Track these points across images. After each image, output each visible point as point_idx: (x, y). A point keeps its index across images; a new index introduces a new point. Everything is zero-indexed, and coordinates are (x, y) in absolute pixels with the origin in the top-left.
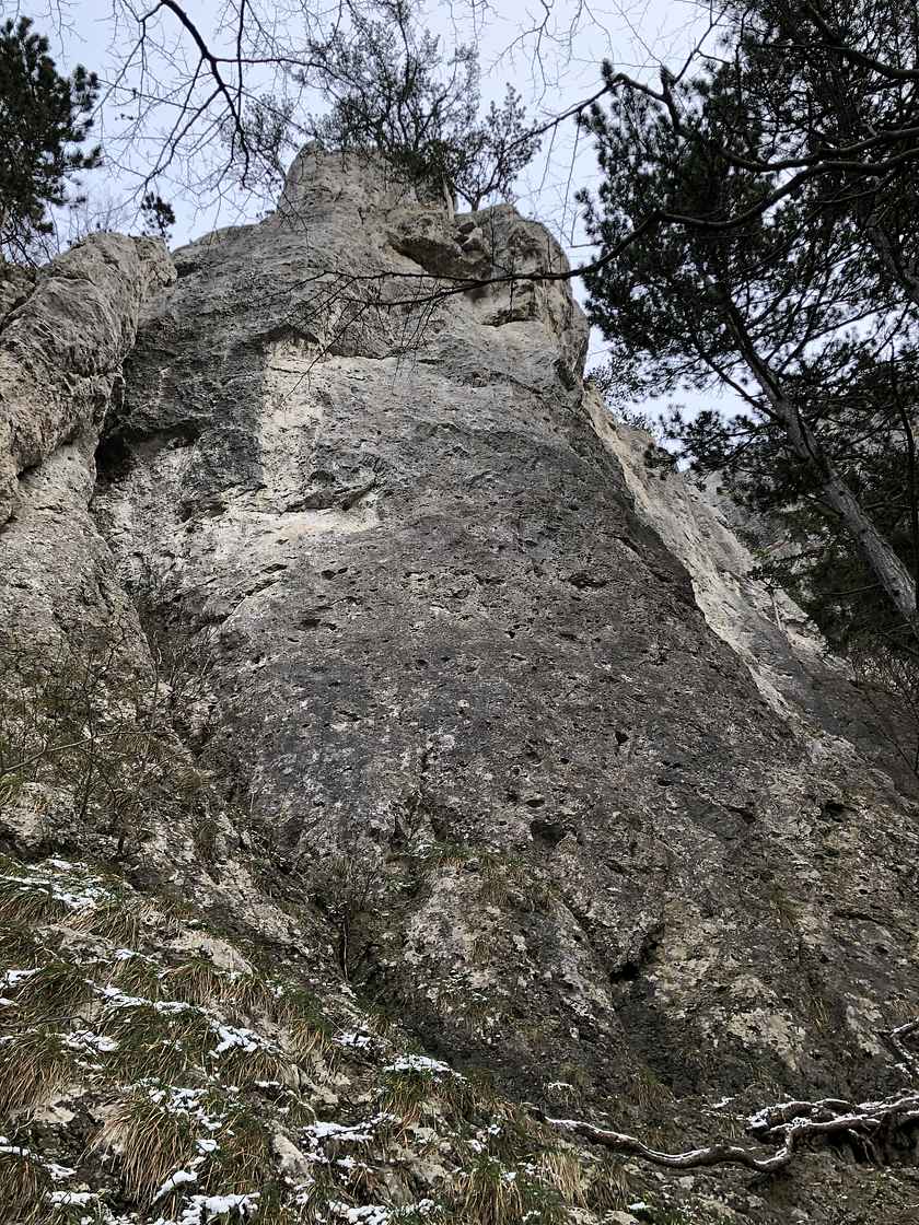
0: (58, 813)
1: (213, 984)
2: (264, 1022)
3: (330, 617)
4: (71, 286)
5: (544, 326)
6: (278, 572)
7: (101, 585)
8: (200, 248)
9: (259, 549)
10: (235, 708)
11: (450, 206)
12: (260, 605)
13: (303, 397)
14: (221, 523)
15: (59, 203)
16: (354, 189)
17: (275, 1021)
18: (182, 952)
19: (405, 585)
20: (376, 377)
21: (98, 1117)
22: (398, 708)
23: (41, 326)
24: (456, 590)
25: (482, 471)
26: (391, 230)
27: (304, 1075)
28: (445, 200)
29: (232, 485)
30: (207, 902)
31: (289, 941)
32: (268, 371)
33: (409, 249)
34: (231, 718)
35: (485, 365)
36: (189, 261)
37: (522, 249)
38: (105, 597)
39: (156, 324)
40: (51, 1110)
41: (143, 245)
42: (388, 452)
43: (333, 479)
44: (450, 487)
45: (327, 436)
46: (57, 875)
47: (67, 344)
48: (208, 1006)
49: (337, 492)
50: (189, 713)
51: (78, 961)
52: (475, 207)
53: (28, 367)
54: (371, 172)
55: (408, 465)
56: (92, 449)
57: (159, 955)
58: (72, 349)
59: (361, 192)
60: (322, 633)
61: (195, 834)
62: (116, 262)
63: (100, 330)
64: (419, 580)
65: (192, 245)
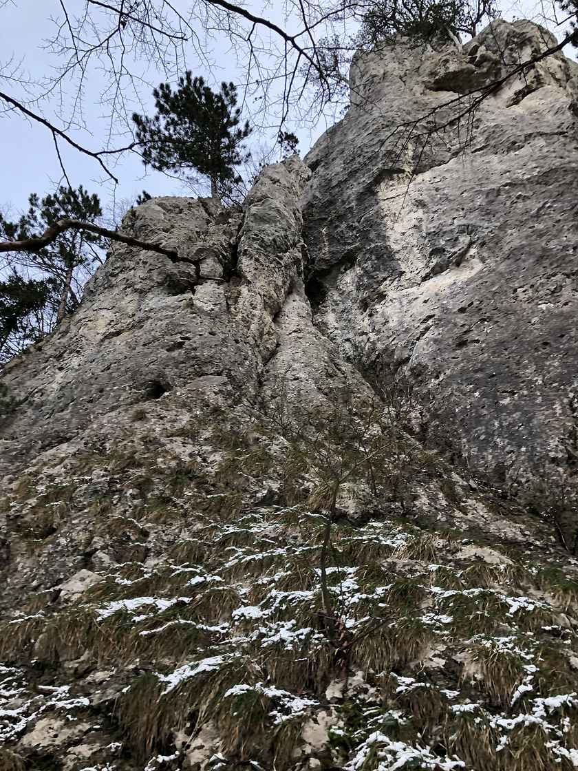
0: (364, 496)
1: (491, 574)
2: (532, 591)
3: (474, 335)
4: (261, 205)
5: (551, 86)
6: (431, 320)
7: (335, 364)
8: (317, 150)
9: (414, 311)
10: (436, 409)
11: (457, 42)
12: (427, 344)
13: (407, 209)
14: (387, 304)
15: (238, 163)
16: (393, 66)
17: (539, 589)
18: (465, 559)
19: (515, 298)
20: (448, 175)
21: (459, 660)
22: (541, 378)
23: (255, 235)
24: (552, 288)
25: (542, 203)
26: (425, 79)
27: (572, 619)
28: (452, 40)
29: (385, 279)
30: (465, 527)
31: (524, 539)
32: (382, 203)
33: (440, 85)
34: (435, 416)
35: (519, 133)
36: (314, 160)
37: (516, 43)
38: (339, 370)
39: (310, 205)
40: (431, 660)
41: (288, 163)
42: (473, 219)
43: (444, 250)
44: (522, 223)
45: (431, 225)
46: (378, 531)
47: (271, 238)
48: (493, 588)
49: (449, 257)
50: (409, 420)
51: (409, 576)
52: (473, 35)
53: (257, 260)
54: (398, 49)
55: (490, 221)
56: (303, 291)
57: (452, 564)
58: (274, 240)
59: (396, 65)
60: (472, 348)
61: (441, 489)
62: (278, 181)
63: (284, 223)
64: (524, 291)
65: (312, 150)
